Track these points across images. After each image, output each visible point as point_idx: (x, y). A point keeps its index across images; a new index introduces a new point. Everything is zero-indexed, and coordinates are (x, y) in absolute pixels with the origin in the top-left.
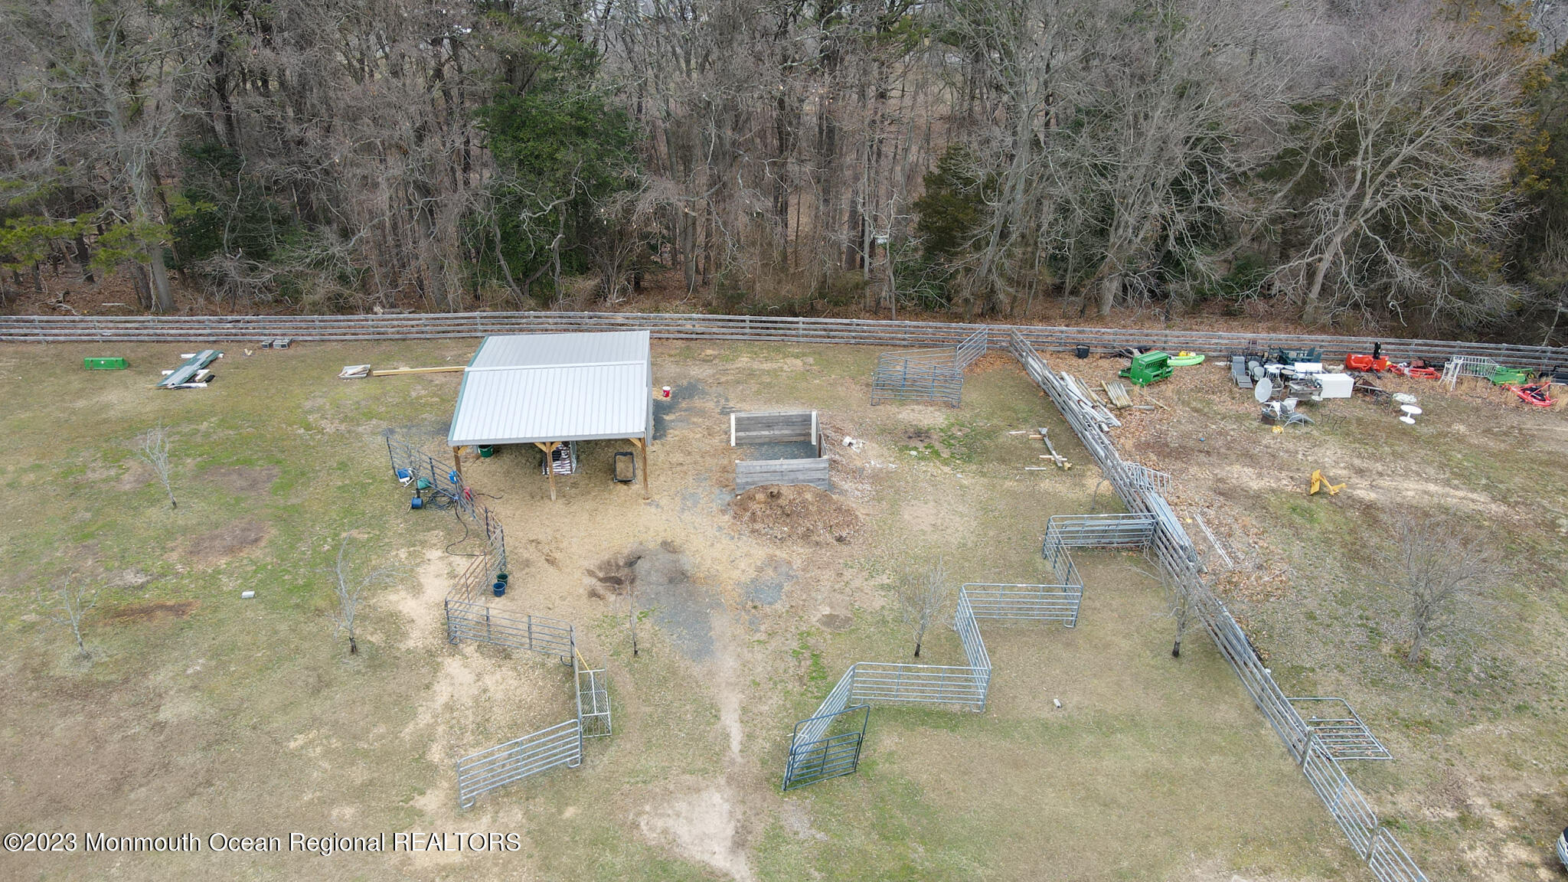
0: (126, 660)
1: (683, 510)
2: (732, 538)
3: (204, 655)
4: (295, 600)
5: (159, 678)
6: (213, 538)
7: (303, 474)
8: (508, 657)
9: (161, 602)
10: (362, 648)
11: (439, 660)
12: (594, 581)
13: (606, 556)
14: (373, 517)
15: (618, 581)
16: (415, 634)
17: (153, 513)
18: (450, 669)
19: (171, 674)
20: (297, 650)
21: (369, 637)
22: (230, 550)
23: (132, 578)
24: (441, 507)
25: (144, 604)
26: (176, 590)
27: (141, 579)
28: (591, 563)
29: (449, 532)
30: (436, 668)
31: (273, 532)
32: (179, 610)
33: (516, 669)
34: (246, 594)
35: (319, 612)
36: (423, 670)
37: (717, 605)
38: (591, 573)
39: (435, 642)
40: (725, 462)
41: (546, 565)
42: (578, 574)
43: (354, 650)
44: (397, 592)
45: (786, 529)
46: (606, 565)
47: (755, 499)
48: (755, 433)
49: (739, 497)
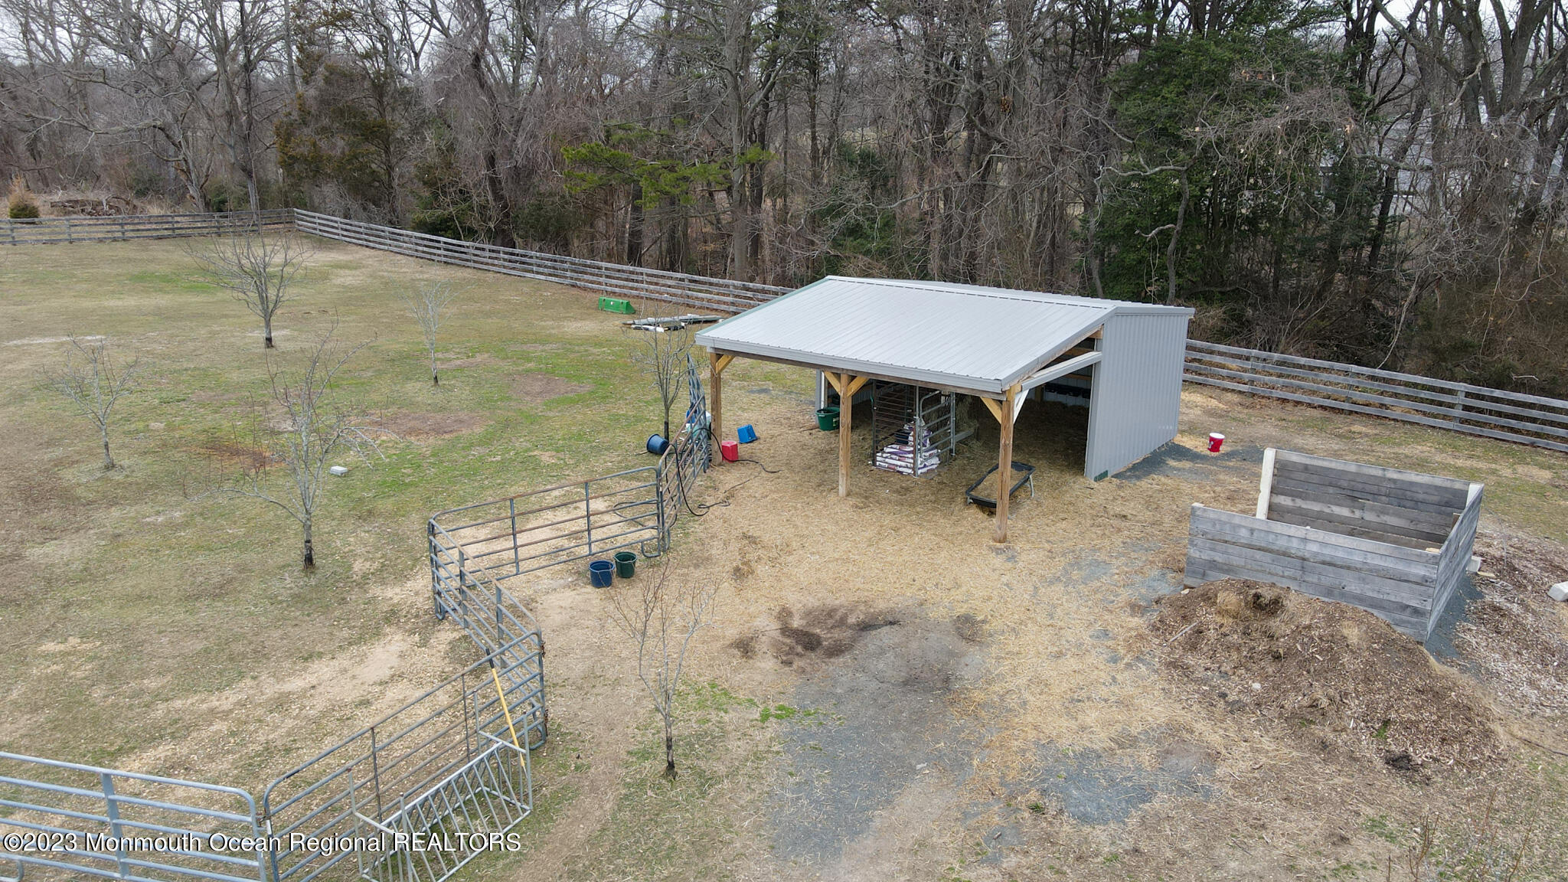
1: (1055, 581)
2: (1116, 660)
4: (369, 494)
7: (604, 398)
11: (387, 629)
12: (772, 627)
13: (839, 600)
14: (595, 446)
15: (810, 644)
18: (377, 649)
22: (409, 432)
23: (288, 424)
30: (364, 639)
31: (478, 430)
34: (337, 469)
35: (368, 514)
36: (343, 633)
37: (952, 765)
38: (782, 614)
41: (727, 575)
42: (758, 607)
45: (1257, 686)
46: (825, 612)
47: (1215, 601)
48: (1316, 507)
49: (1186, 591)
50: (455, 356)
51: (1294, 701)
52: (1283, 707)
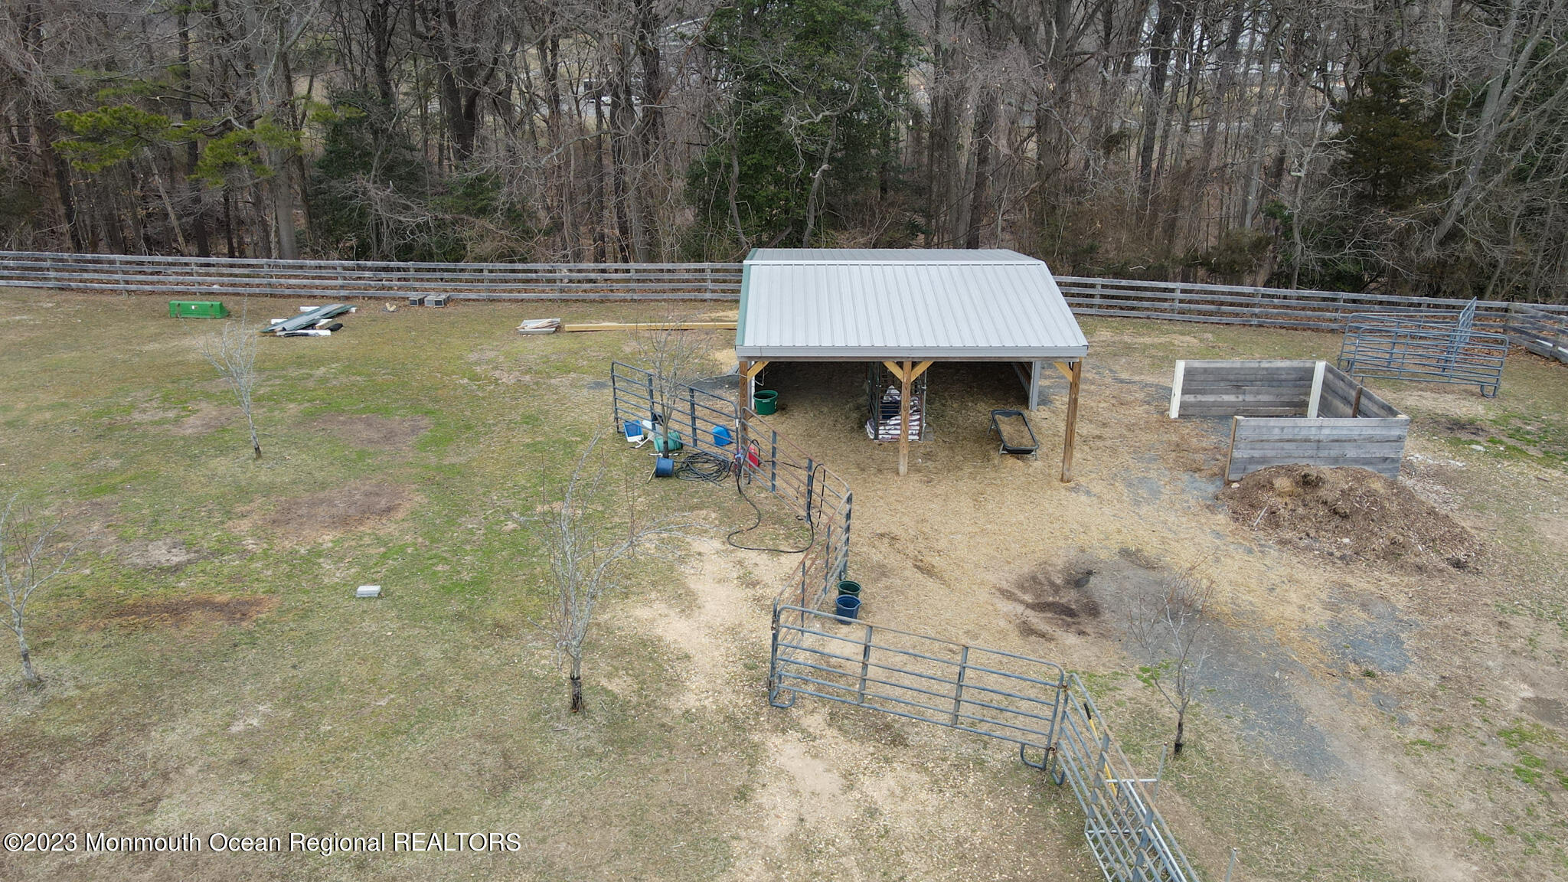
0: (112, 697)
1: (1137, 503)
2: (1250, 551)
3: (271, 696)
4: (455, 606)
5: (172, 738)
6: (313, 504)
7: (468, 427)
8: (898, 740)
9: (203, 595)
10: (591, 701)
11: (756, 737)
12: (1020, 609)
13: (1025, 567)
14: (589, 486)
15: (1067, 611)
16: (697, 682)
17: (222, 465)
18: (782, 760)
19: (197, 731)
20: (459, 699)
21: (604, 682)
22: (343, 521)
23: (161, 553)
24: (706, 477)
25: (174, 597)
26: (236, 578)
27: (179, 557)
28: (1005, 578)
29: (727, 515)
30: (753, 755)
31: (417, 499)
32: (234, 612)
33: (922, 768)
34: (365, 589)
35: (502, 630)
36: (726, 758)
37: (1289, 666)
38: (1007, 595)
39: (741, 702)
40: (1175, 438)
41: (919, 575)
42: (983, 595)
43: (577, 704)
44: (649, 603)
45: (1346, 540)
46: (1031, 582)
47: (1272, 488)
48: (1211, 398)
49: (1235, 485)
50: (171, 414)
51: (1380, 544)
52: (1374, 550)
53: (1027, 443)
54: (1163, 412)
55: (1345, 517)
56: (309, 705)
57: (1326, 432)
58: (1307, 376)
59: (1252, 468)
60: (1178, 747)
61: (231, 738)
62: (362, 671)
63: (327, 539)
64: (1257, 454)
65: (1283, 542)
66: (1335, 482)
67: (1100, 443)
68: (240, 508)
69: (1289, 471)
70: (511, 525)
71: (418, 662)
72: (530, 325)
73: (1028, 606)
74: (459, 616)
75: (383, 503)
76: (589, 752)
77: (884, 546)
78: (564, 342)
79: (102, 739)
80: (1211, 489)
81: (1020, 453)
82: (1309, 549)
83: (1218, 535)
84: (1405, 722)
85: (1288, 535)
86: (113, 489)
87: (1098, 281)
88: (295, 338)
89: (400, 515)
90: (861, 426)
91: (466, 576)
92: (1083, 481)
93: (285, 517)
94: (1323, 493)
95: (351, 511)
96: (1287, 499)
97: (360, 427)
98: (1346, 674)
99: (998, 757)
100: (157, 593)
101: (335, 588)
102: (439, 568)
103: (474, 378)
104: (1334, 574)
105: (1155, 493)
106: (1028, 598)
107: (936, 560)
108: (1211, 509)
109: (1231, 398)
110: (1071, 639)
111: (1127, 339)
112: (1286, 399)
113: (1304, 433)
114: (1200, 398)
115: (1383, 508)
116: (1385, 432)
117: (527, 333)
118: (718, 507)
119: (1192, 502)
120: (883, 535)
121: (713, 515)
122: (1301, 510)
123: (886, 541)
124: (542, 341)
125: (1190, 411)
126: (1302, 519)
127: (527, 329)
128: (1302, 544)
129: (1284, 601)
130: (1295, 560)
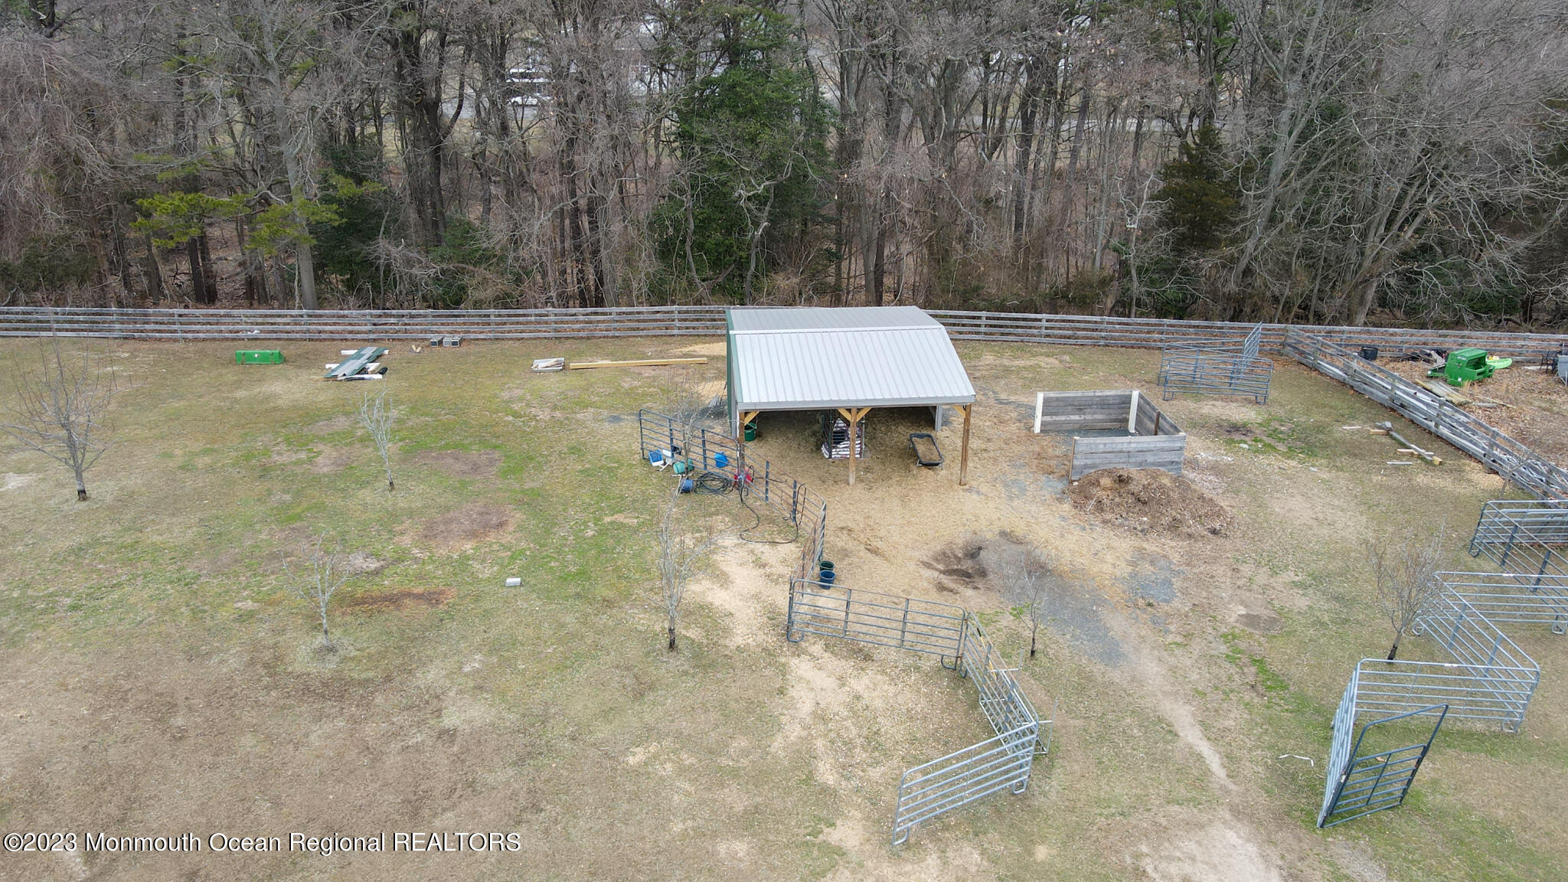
0: (383, 654)
1: (1011, 498)
2: (1084, 529)
3: (479, 650)
4: (572, 590)
5: (430, 676)
6: (446, 523)
7: (531, 458)
8: (868, 658)
9: (405, 588)
10: (680, 644)
11: (783, 660)
12: (936, 574)
13: (938, 547)
14: (634, 501)
15: (966, 575)
16: (740, 630)
17: (366, 495)
18: (800, 672)
19: (444, 672)
20: (596, 646)
21: (684, 632)
22: (472, 534)
23: (359, 562)
24: (716, 492)
25: (387, 592)
26: (420, 577)
27: (374, 565)
28: (925, 554)
29: (736, 518)
30: (783, 671)
31: (518, 515)
32: (432, 598)
33: (884, 672)
34: (510, 581)
35: (608, 603)
36: (767, 672)
37: (1102, 602)
38: (927, 565)
39: (771, 640)
40: (1037, 449)
41: (869, 554)
43: (672, 645)
44: (698, 581)
45: (1145, 519)
46: (943, 556)
47: (1099, 485)
48: (1063, 418)
49: (1076, 483)
50: (303, 456)
52: (1162, 525)
53: (935, 458)
54: (1030, 428)
55: (1145, 503)
56: (506, 654)
57: (1133, 445)
58: (1126, 401)
59: (1086, 472)
60: (1033, 652)
61: (466, 675)
62: (530, 632)
63: (469, 546)
64: (1089, 462)
65: (1105, 522)
66: (1140, 480)
67: (985, 455)
68: (398, 528)
69: (1110, 472)
70: (590, 533)
71: (563, 626)
72: (541, 364)
73: (941, 572)
74: (578, 596)
75: (495, 520)
76: (686, 673)
77: (844, 536)
78: (572, 380)
79: (388, 679)
80: (1060, 486)
81: (931, 465)
82: (1121, 525)
83: (1064, 519)
84: (1167, 632)
85: (1108, 516)
86: (299, 517)
87: (984, 314)
88: (353, 383)
89: (511, 529)
90: (819, 449)
91: (573, 569)
92: (974, 483)
93: (430, 534)
94: (1131, 487)
95: (475, 527)
96: (1109, 492)
97: (451, 461)
98: (1136, 606)
99: (928, 664)
100: (374, 588)
101: (488, 580)
102: (553, 564)
103: (516, 415)
104: (1136, 542)
105: (1023, 491)
106: (941, 567)
107: (879, 544)
108: (1060, 500)
109: (1077, 417)
110: (969, 592)
111: (1006, 362)
112: (1113, 417)
113: (1119, 447)
114: (1055, 418)
115: (1169, 496)
116: (1171, 445)
117: (540, 372)
118: (729, 513)
119: (1048, 497)
120: (842, 528)
121: (727, 519)
122: (1117, 500)
123: (845, 532)
124: (554, 379)
125: (1048, 428)
126: (1118, 505)
127: (540, 368)
128: (1117, 523)
129: (1103, 561)
130: (1112, 533)
